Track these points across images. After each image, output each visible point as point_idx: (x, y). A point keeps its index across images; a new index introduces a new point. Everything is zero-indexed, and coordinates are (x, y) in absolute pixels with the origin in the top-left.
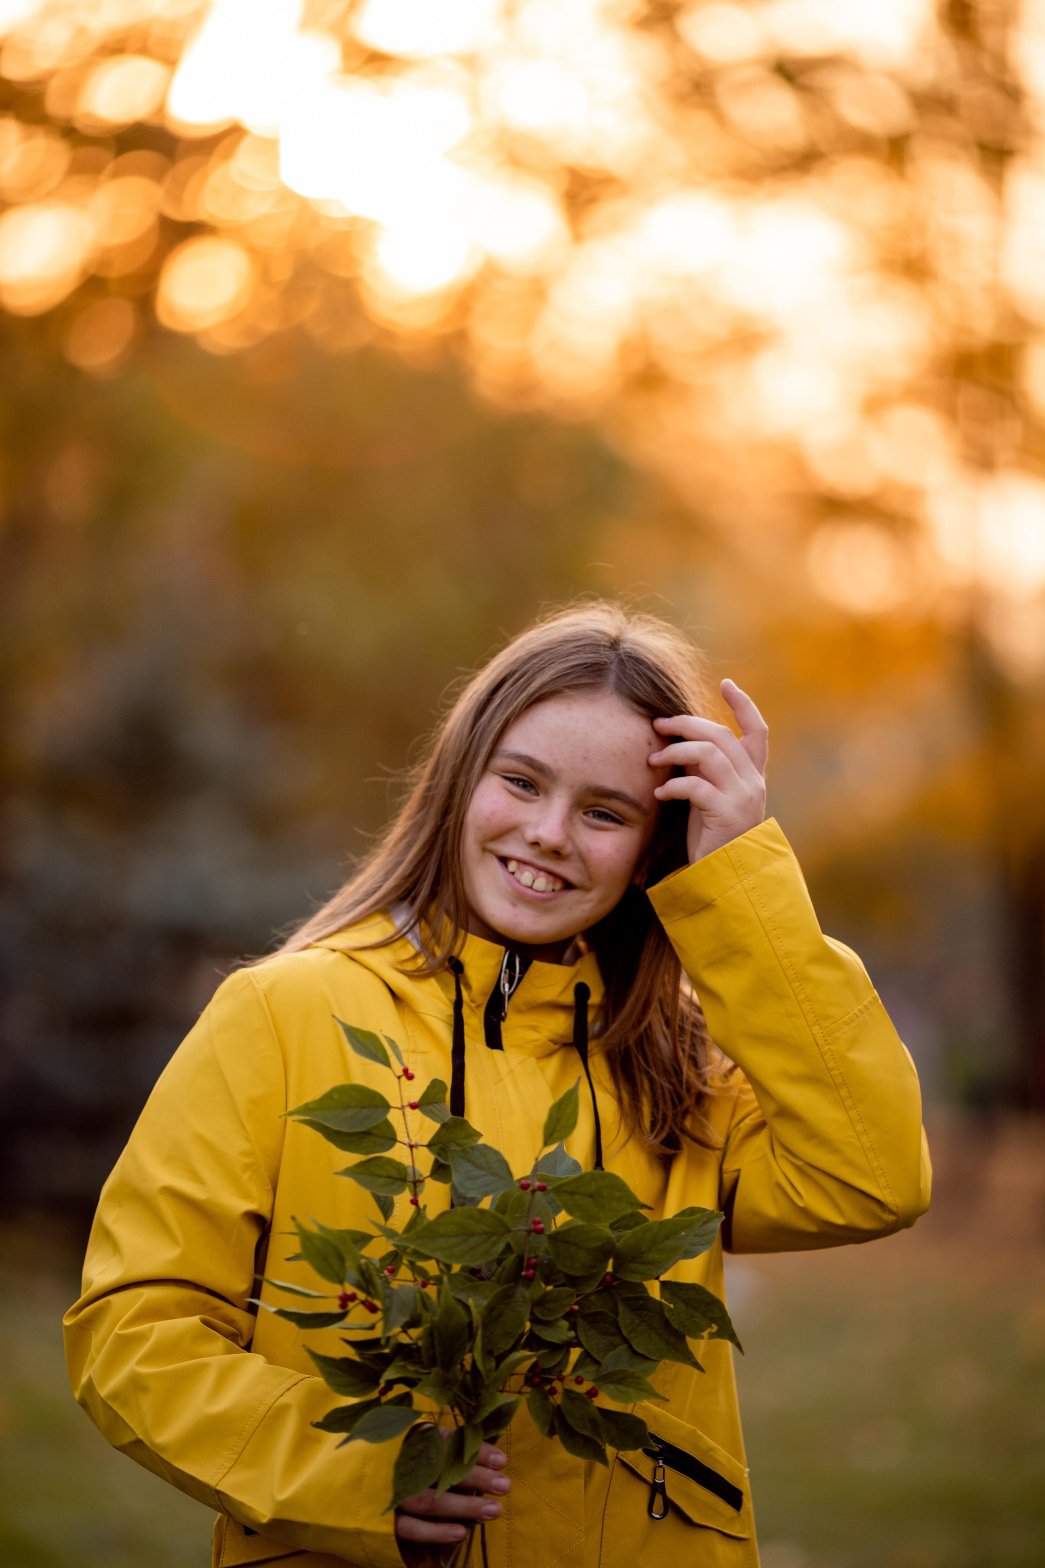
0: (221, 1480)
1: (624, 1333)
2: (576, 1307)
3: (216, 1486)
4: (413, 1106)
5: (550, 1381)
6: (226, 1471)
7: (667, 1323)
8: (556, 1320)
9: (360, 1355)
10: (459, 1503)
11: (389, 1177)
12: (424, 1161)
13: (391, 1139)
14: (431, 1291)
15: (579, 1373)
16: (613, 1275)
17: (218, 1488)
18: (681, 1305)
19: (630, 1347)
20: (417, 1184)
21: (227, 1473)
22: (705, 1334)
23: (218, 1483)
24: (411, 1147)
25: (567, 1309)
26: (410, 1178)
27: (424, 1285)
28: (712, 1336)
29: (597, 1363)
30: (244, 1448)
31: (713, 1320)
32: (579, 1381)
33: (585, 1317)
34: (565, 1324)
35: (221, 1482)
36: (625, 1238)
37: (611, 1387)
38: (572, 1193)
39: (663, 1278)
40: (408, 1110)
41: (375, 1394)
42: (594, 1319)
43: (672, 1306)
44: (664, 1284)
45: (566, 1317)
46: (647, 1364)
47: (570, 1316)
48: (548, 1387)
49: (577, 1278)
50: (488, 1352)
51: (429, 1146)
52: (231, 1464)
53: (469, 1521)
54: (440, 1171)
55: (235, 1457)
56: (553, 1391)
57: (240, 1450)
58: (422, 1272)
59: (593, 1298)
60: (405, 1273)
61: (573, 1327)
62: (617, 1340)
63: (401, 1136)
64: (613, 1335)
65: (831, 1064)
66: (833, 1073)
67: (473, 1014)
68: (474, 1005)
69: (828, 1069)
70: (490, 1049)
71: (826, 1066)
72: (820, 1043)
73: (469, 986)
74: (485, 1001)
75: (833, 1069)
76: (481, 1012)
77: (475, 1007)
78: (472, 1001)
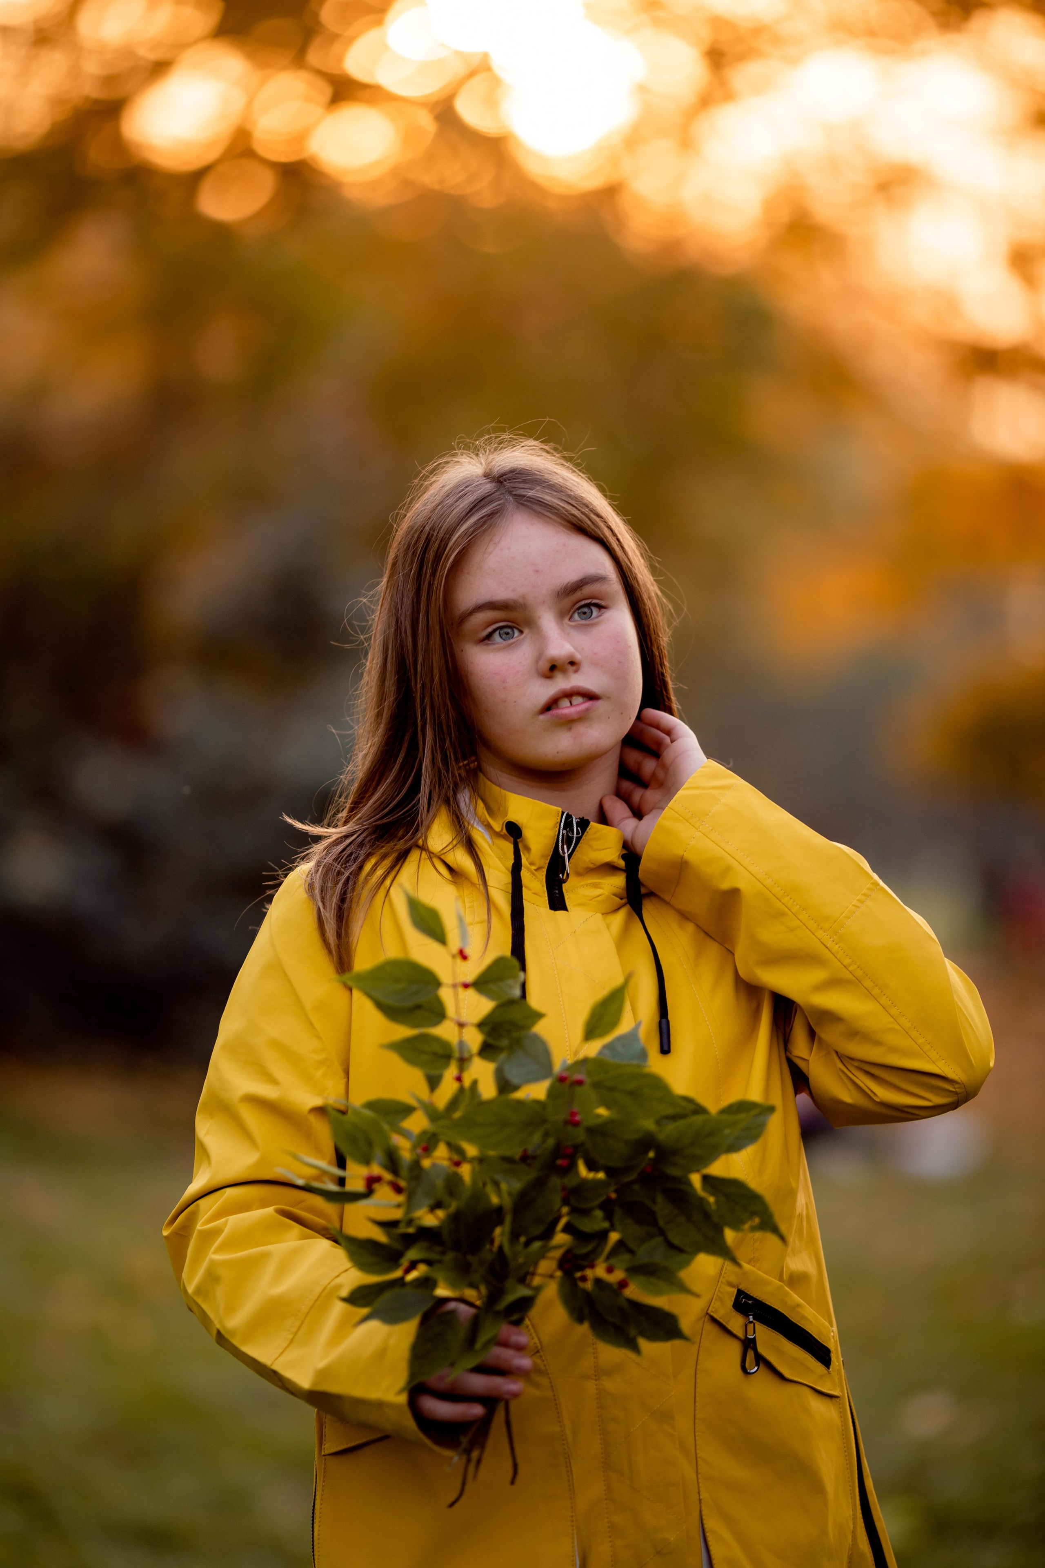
0: (276, 1359)
1: (661, 1223)
2: (613, 1196)
3: (271, 1365)
4: (467, 985)
5: (583, 1268)
6: (280, 1352)
7: (706, 1215)
8: (592, 1209)
9: (388, 1234)
10: (480, 1383)
11: (434, 1054)
12: (474, 1039)
13: (438, 1014)
14: (466, 1171)
15: (613, 1261)
16: (654, 1168)
17: (273, 1367)
18: (722, 1200)
19: (667, 1239)
20: (463, 1062)
22: (746, 1226)
23: (273, 1363)
24: (460, 1025)
25: (604, 1198)
26: (457, 1054)
27: (457, 1164)
28: (754, 1229)
29: (631, 1252)
30: (299, 1329)
31: (753, 1214)
32: (610, 1270)
33: (623, 1206)
34: (599, 1213)
35: (275, 1362)
36: (667, 1133)
37: (643, 1278)
38: (611, 1089)
39: (706, 1171)
40: (462, 989)
41: (397, 1274)
42: (633, 1208)
43: (713, 1201)
44: (706, 1179)
45: (602, 1206)
46: (682, 1256)
47: (606, 1205)
48: (578, 1274)
49: (615, 1168)
50: (514, 1236)
51: (480, 1026)
52: (285, 1346)
53: (490, 1401)
54: (489, 1050)
55: (291, 1337)
56: (584, 1279)
57: (295, 1330)
58: (461, 1152)
59: (635, 1188)
60: (441, 1152)
61: (609, 1215)
62: (653, 1230)
63: (450, 1011)
64: (649, 1225)
65: (847, 961)
66: (851, 968)
67: (534, 877)
68: (533, 868)
69: (845, 966)
70: (553, 911)
71: (842, 964)
72: (828, 945)
73: (528, 849)
74: (545, 863)
75: (850, 965)
76: (542, 875)
77: (535, 870)
78: (531, 864)
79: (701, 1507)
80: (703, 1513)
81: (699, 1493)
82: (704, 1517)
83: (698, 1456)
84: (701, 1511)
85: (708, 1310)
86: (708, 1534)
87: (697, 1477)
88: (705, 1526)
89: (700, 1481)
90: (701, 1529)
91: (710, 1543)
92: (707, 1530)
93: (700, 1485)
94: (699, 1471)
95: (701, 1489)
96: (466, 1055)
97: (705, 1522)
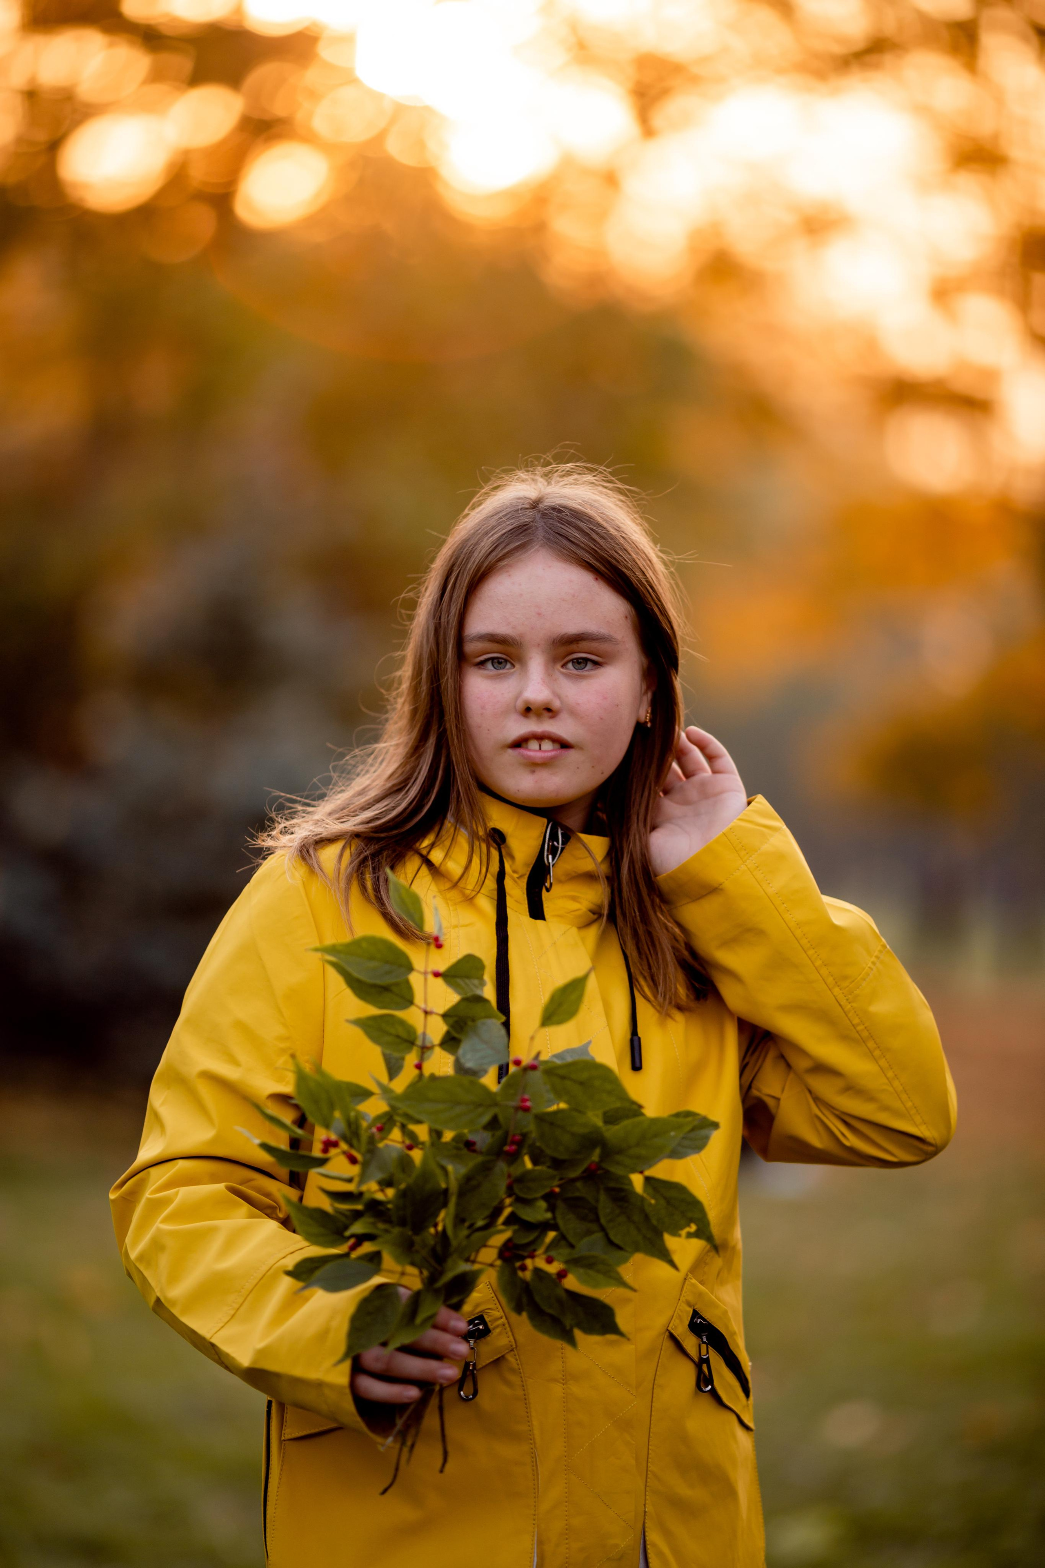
0: (216, 1333)
1: (603, 1221)
2: (557, 1190)
3: (211, 1338)
4: (437, 975)
5: (523, 1258)
6: (222, 1325)
7: (647, 1217)
8: (535, 1199)
10: (414, 1365)
11: (397, 1036)
12: (437, 1030)
13: (406, 998)
14: (417, 1155)
15: (552, 1253)
16: (598, 1166)
17: (213, 1341)
18: (662, 1202)
19: (607, 1236)
20: (425, 1050)
21: (222, 1327)
23: (212, 1336)
24: (426, 1013)
25: (547, 1190)
26: (419, 1042)
27: (409, 1148)
29: (572, 1246)
30: (242, 1304)
31: (691, 1218)
32: (550, 1261)
33: (566, 1200)
34: (543, 1204)
35: (215, 1335)
36: (615, 1131)
37: (581, 1271)
38: (563, 1078)
39: (648, 1173)
40: (431, 977)
41: (343, 1249)
42: (576, 1204)
43: (653, 1202)
44: (648, 1180)
45: (546, 1197)
46: (621, 1253)
47: (550, 1198)
48: (518, 1264)
49: (563, 1162)
50: (458, 1220)
51: (445, 1016)
52: (228, 1319)
53: (426, 1385)
54: (450, 1042)
55: (232, 1312)
56: (524, 1268)
57: (237, 1305)
58: (412, 1135)
59: (579, 1184)
60: (396, 1136)
61: (552, 1208)
62: (594, 1227)
63: (419, 997)
64: (591, 1221)
65: (856, 1021)
66: (859, 1028)
67: (516, 885)
68: (516, 876)
69: (853, 1025)
70: (533, 920)
71: (851, 1023)
72: (842, 1003)
73: (512, 857)
74: (527, 871)
75: (858, 1025)
76: (523, 883)
77: (518, 878)
78: (514, 872)
79: (645, 1519)
80: (646, 1525)
81: (645, 1505)
82: (646, 1529)
83: (649, 1469)
84: (644, 1523)
85: (668, 1326)
86: (648, 1547)
87: (645, 1489)
88: (647, 1538)
89: (647, 1493)
90: (642, 1541)
91: (649, 1556)
92: (648, 1542)
93: (647, 1497)
94: (648, 1484)
95: (647, 1502)
96: (428, 1044)
97: (647, 1534)
